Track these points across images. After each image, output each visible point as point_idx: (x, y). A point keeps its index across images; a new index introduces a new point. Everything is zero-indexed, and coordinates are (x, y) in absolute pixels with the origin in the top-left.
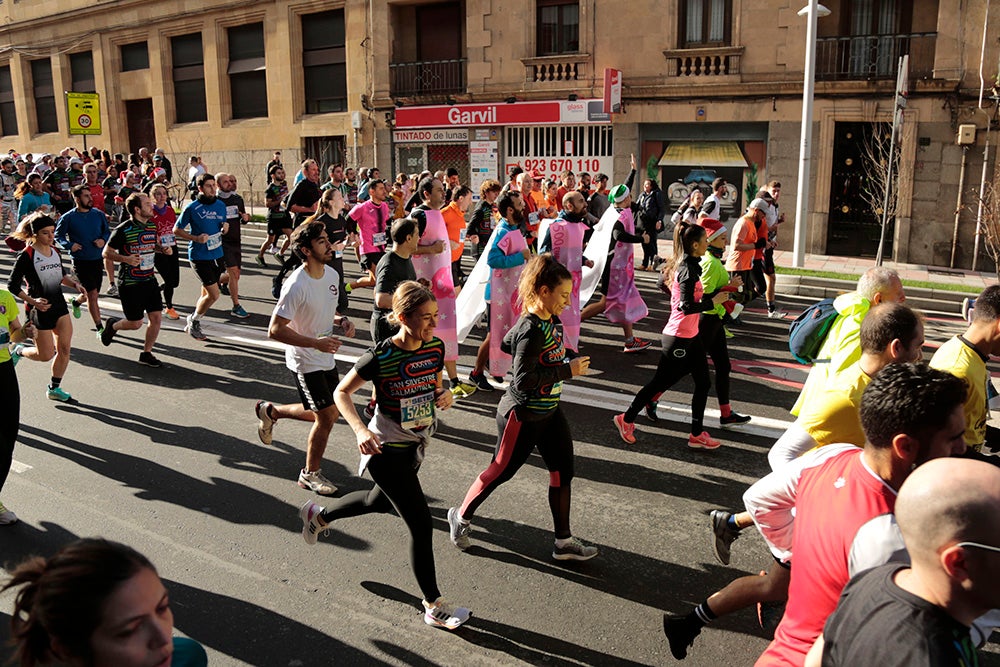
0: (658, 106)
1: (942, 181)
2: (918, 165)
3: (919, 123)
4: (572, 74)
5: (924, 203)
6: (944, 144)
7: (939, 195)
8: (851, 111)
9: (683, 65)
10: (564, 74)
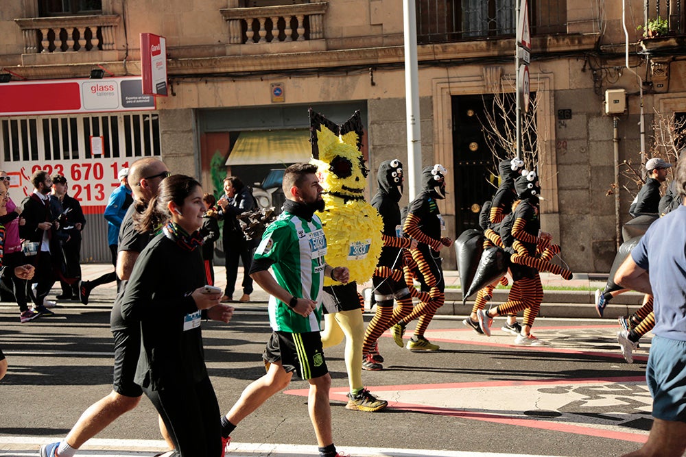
0: (220, 85)
1: (593, 163)
2: (559, 144)
3: (555, 91)
4: (95, 42)
5: (574, 193)
6: (589, 116)
7: (590, 180)
8: (469, 81)
9: (250, 29)
10: (83, 42)
